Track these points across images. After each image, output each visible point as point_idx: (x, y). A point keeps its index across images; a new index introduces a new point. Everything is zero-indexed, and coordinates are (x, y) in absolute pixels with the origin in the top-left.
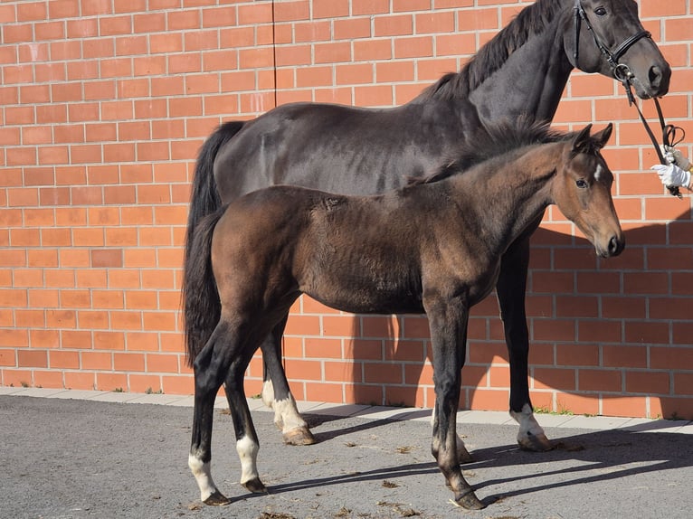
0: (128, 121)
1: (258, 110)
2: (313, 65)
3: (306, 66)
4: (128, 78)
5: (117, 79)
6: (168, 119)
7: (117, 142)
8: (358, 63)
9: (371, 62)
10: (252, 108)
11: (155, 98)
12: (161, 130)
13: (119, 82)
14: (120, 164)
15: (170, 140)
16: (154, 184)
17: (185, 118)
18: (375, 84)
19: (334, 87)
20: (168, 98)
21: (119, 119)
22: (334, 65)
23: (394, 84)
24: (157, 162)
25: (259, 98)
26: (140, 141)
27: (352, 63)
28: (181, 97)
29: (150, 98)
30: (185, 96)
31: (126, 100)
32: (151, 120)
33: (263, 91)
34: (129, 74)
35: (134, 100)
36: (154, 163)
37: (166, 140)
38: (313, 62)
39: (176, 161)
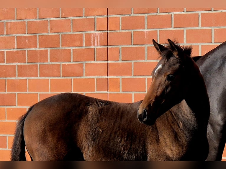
0: (12, 50)
1: (96, 44)
2: (132, 15)
3: (128, 16)
4: (12, 21)
5: (5, 21)
6: (38, 49)
7: (5, 64)
8: (162, 14)
9: (171, 13)
10: (92, 43)
11: (30, 35)
12: (33, 57)
13: (7, 23)
14: (6, 79)
15: (39, 64)
16: (28, 92)
17: (49, 49)
18: (172, 29)
19: (146, 30)
20: (38, 35)
21: (6, 48)
22: (146, 15)
23: (185, 29)
24: (30, 78)
25: (97, 37)
26: (20, 64)
27: (158, 14)
28: (46, 34)
29: (26, 35)
30: (50, 34)
31: (11, 36)
32: (27, 50)
33: (100, 32)
34: (13, 18)
35: (16, 35)
36: (28, 79)
37: (35, 64)
38: (132, 13)
39: (43, 78)
